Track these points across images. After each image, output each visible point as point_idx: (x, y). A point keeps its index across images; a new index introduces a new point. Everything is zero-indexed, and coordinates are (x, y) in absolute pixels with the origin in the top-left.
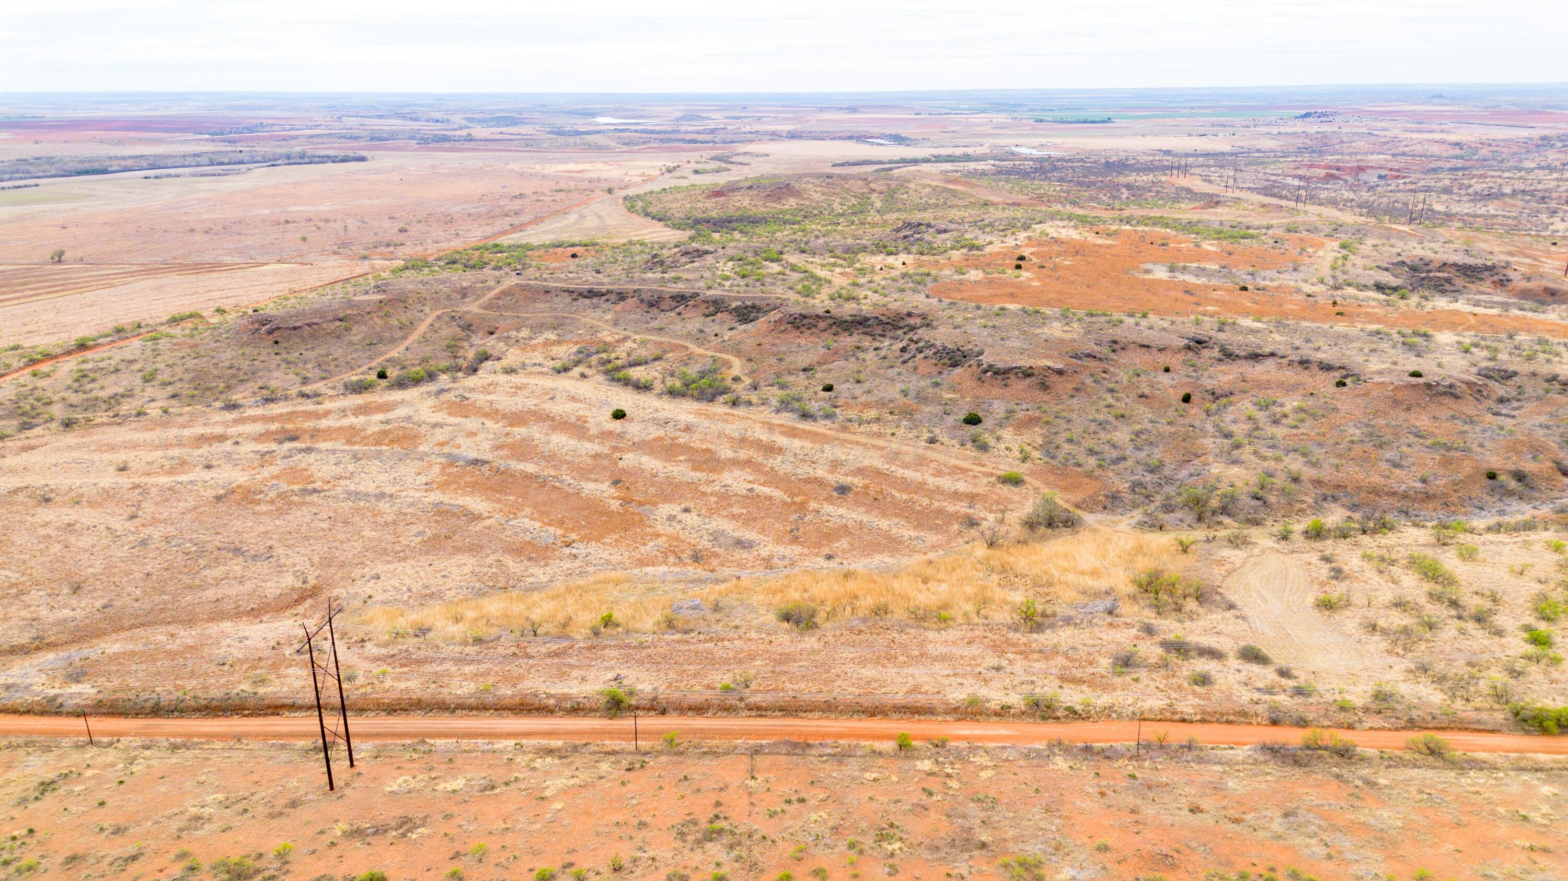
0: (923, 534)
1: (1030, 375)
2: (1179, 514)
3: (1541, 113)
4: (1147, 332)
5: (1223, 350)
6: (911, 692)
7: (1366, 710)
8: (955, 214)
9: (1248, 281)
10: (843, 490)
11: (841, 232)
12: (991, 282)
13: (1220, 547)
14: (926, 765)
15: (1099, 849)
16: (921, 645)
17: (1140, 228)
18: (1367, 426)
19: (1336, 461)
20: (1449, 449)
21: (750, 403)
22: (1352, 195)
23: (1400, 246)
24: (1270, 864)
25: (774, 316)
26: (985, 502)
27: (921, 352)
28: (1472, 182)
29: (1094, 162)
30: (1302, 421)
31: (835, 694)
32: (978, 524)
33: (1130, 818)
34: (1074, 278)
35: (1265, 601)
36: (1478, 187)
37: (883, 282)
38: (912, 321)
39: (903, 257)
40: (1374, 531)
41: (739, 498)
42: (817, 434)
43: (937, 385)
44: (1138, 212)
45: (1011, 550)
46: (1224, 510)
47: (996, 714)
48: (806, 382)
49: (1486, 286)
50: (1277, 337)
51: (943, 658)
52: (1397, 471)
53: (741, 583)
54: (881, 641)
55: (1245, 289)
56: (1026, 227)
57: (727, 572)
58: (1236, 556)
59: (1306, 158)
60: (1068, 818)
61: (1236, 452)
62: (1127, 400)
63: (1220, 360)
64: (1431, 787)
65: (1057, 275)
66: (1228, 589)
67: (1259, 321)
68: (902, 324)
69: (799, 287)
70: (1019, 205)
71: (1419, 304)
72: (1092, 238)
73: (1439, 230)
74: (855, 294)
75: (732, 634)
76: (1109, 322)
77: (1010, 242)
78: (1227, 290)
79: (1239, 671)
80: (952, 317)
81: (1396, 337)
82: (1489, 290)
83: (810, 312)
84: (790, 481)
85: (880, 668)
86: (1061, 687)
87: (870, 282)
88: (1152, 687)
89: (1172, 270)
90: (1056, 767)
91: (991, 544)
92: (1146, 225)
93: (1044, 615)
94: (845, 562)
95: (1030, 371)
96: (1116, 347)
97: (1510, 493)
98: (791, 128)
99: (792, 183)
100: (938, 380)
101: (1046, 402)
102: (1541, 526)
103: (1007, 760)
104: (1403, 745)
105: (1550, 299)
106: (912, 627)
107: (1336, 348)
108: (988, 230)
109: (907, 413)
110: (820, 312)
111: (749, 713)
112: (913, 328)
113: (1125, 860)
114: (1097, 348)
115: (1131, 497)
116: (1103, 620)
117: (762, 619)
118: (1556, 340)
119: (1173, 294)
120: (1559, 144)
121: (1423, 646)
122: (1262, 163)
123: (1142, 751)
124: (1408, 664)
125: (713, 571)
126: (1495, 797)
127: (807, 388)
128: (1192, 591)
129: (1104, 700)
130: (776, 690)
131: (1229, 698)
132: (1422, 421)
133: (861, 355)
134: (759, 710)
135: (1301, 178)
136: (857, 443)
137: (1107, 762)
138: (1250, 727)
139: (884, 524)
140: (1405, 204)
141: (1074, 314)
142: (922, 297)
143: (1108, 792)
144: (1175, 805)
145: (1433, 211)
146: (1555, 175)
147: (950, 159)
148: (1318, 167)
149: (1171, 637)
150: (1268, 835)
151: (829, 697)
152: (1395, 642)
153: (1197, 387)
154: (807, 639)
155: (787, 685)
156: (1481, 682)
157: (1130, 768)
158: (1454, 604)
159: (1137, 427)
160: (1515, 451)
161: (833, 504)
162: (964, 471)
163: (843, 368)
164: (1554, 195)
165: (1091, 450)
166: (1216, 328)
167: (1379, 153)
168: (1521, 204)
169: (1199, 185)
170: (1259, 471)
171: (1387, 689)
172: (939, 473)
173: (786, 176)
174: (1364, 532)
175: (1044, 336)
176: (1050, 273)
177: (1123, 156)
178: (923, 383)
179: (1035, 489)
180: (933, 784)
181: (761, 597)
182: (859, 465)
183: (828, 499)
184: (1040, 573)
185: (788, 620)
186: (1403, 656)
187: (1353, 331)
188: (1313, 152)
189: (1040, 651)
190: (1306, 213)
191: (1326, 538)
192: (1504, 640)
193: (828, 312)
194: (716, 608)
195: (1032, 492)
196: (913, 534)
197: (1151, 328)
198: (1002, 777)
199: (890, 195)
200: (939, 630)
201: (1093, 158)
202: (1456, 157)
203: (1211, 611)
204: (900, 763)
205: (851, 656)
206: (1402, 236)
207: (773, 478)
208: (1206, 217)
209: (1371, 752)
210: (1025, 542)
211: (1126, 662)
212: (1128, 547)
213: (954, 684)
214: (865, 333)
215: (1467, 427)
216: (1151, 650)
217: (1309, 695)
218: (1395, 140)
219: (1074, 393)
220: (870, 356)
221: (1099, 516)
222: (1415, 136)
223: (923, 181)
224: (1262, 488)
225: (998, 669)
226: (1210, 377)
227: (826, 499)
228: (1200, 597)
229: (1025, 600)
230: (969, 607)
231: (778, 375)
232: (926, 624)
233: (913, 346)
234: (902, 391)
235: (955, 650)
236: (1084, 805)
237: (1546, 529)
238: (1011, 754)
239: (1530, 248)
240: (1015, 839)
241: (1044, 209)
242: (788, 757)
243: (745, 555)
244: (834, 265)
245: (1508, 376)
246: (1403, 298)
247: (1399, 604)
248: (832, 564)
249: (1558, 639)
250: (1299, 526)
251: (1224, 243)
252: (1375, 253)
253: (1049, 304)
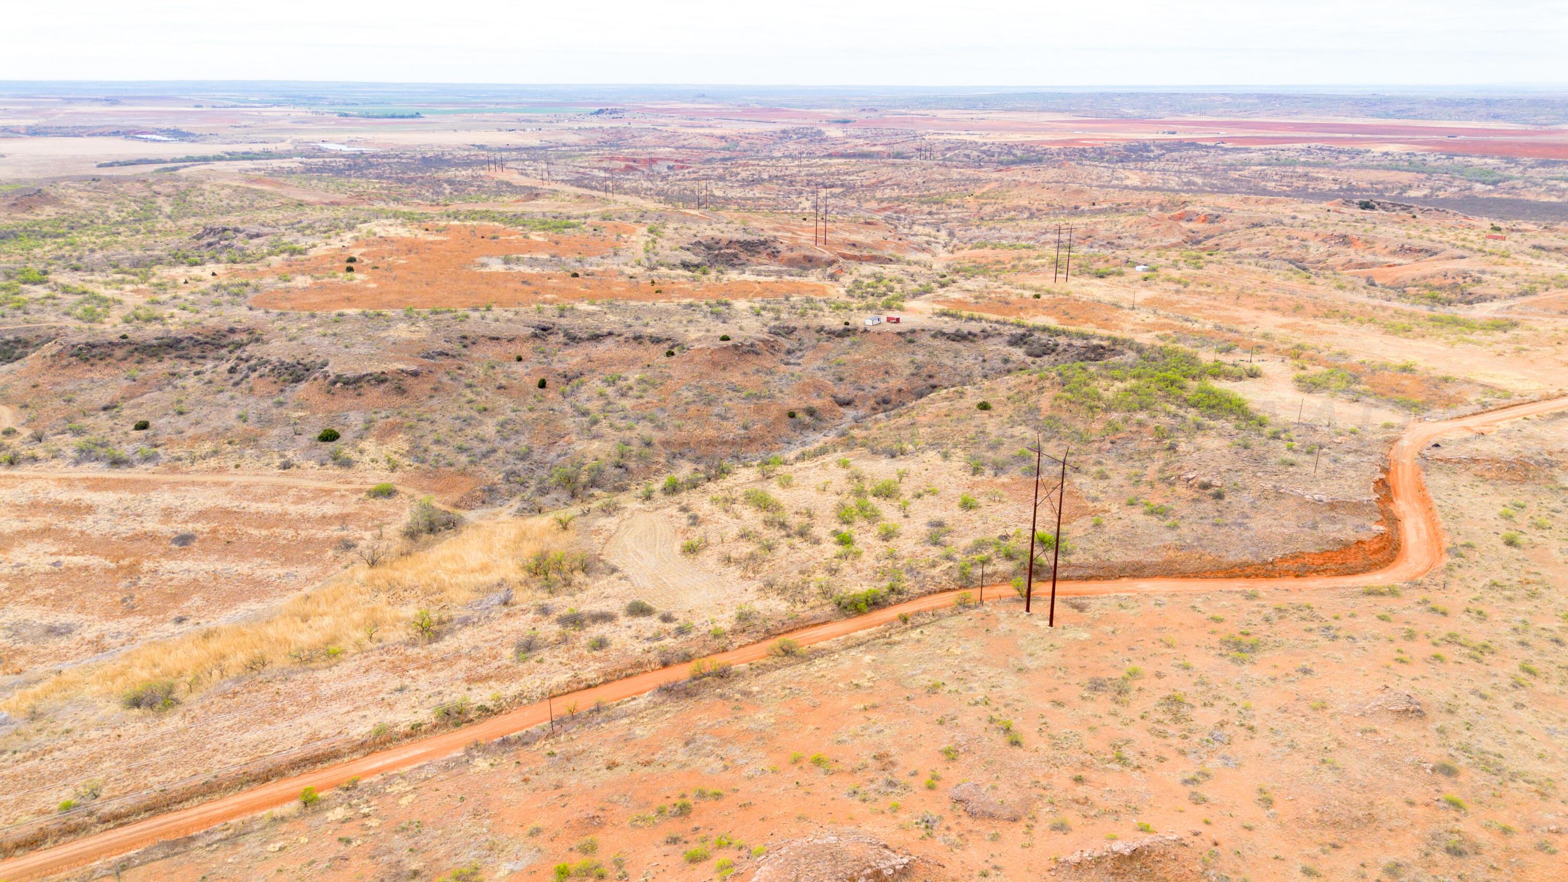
0: (294, 569)
1: (384, 381)
2: (554, 495)
3: (778, 110)
4: (494, 325)
5: (566, 334)
6: (307, 742)
7: (734, 632)
8: (263, 216)
9: (578, 268)
10: (184, 540)
11: (124, 244)
12: (322, 287)
13: (598, 517)
14: (339, 813)
15: (531, 834)
16: (312, 688)
17: (468, 223)
18: (696, 387)
19: (678, 422)
20: (759, 398)
21: (35, 459)
22: (650, 185)
23: (694, 228)
24: (681, 792)
25: (50, 349)
26: (359, 520)
27: (255, 370)
28: (739, 170)
29: (411, 158)
30: (645, 391)
31: (215, 772)
32: (354, 546)
33: (555, 795)
34: (411, 277)
35: (642, 559)
36: (744, 174)
37: (191, 297)
38: (237, 338)
39: (211, 267)
40: (717, 477)
41: (41, 577)
42: (136, 482)
43: (280, 404)
44: (465, 207)
45: (395, 564)
46: (594, 483)
47: (407, 736)
48: (111, 423)
49: (763, 258)
50: (612, 318)
51: (338, 696)
52: (725, 423)
53: (64, 677)
54: (263, 697)
55: (576, 275)
56: (350, 227)
57: (40, 669)
58: (609, 523)
59: (606, 151)
60: (497, 815)
61: (595, 428)
62: (487, 394)
63: (566, 344)
64: (790, 682)
65: (394, 274)
66: (609, 554)
67: (594, 304)
68: (224, 342)
69: (79, 311)
70: (338, 204)
71: (717, 278)
72: (422, 235)
73: (722, 213)
74: (157, 314)
75: (62, 742)
76: (455, 318)
77: (336, 243)
78: (560, 278)
79: (629, 627)
80: (284, 328)
81: (705, 308)
82: (766, 262)
83: (100, 339)
84: (109, 543)
85: (267, 726)
86: (469, 689)
87: (175, 298)
88: (556, 664)
89: (507, 261)
90: (477, 770)
91: (373, 563)
92: (474, 219)
93: (441, 622)
94: (202, 621)
95: (383, 377)
96: (466, 342)
97: (806, 427)
98: (31, 122)
99: (46, 188)
100: (281, 398)
101: (406, 407)
102: (831, 449)
103: (426, 779)
104: (765, 653)
105: (808, 265)
106: (298, 672)
107: (661, 323)
108: (308, 232)
109: (251, 440)
110: (114, 338)
111: (105, 826)
112: (239, 345)
113: (557, 835)
114: (448, 346)
115: (507, 487)
116: (499, 612)
117: (101, 713)
118: (818, 298)
119: (511, 285)
120: (795, 137)
121: (766, 566)
122: (570, 156)
123: (557, 727)
124: (759, 584)
125: (19, 673)
126: (836, 676)
127: (112, 430)
128: (577, 564)
129: (513, 689)
130: (137, 789)
131: (625, 654)
132: (736, 377)
133: (179, 382)
134: (118, 819)
135: (606, 170)
136: (193, 483)
137: (527, 748)
138: (647, 675)
139: (244, 568)
140: (692, 191)
141: (418, 313)
142: (244, 310)
143: (531, 777)
144: (594, 767)
145: (714, 196)
146: (796, 162)
147: (246, 156)
148: (618, 159)
149: (566, 612)
150: (675, 766)
151: (209, 777)
152: (746, 569)
153: (550, 372)
154: (167, 720)
155: (151, 779)
156: (811, 585)
157: (548, 746)
158: (783, 525)
159: (501, 418)
160: (804, 392)
161: (175, 559)
162: (329, 492)
163: (158, 400)
164: (798, 179)
165: (460, 448)
166: (557, 314)
167: (665, 146)
168: (777, 187)
169: (517, 179)
170: (617, 441)
171: (746, 609)
172: (301, 500)
173: (34, 180)
174: (709, 480)
175: (391, 339)
176: (385, 273)
177: (438, 151)
178: (266, 404)
179: (410, 497)
180: (349, 831)
181: (95, 688)
182: (199, 508)
183: (167, 554)
184: (429, 581)
185: (138, 706)
186: (754, 579)
187: (672, 306)
188: (611, 145)
189: (443, 660)
190: (615, 202)
191: (682, 491)
192: (821, 547)
193: (124, 337)
194: (34, 716)
195: (407, 501)
196: (282, 571)
197: (497, 320)
198: (424, 797)
199: (181, 198)
200: (329, 667)
201: (409, 154)
202: (724, 149)
203: (597, 579)
204: (308, 821)
205: (228, 723)
206: (696, 220)
207: (85, 544)
208: (529, 209)
209: (743, 667)
210: (409, 554)
211: (528, 647)
212: (512, 537)
213: (357, 719)
214: (180, 357)
215: (768, 378)
216: (549, 629)
217: (689, 632)
218: (674, 134)
219: (433, 393)
220: (191, 381)
221: (480, 512)
222: (690, 130)
223: (220, 182)
224: (622, 456)
225: (401, 690)
226: (559, 361)
227: (164, 555)
228: (586, 568)
229: (418, 612)
230: (360, 635)
231: (70, 419)
232: (313, 665)
233: (243, 366)
234: (240, 417)
235: (350, 683)
236: (510, 797)
237: (835, 451)
238: (429, 772)
239: (789, 224)
240: (448, 856)
241: (366, 207)
242: (168, 860)
243: (63, 642)
244: (122, 281)
245: (790, 331)
246: (704, 273)
247: (744, 536)
248: (186, 627)
249: (856, 537)
250: (657, 486)
251: (550, 233)
252: (677, 236)
253: (389, 305)
